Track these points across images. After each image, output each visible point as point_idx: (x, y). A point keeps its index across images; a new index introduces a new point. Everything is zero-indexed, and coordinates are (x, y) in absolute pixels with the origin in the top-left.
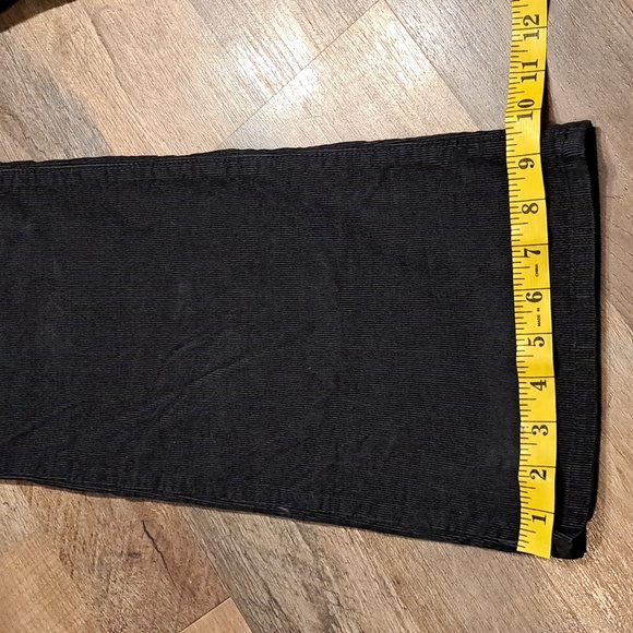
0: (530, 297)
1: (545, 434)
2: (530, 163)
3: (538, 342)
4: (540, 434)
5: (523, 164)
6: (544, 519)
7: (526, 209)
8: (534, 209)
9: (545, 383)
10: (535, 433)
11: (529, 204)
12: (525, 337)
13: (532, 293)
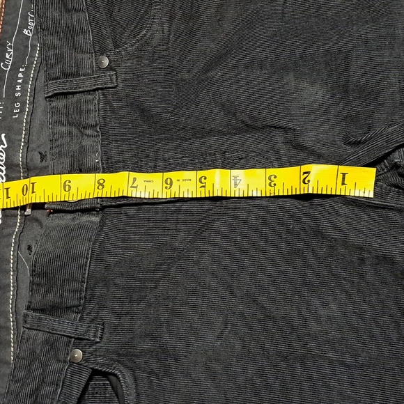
0: (169, 186)
1: (275, 177)
2: (67, 183)
3: (203, 181)
4: (276, 181)
5: (67, 188)
6: (344, 175)
7: (101, 187)
8: (101, 182)
9: (235, 177)
10: (275, 185)
11: (97, 185)
12: (199, 190)
13: (165, 185)
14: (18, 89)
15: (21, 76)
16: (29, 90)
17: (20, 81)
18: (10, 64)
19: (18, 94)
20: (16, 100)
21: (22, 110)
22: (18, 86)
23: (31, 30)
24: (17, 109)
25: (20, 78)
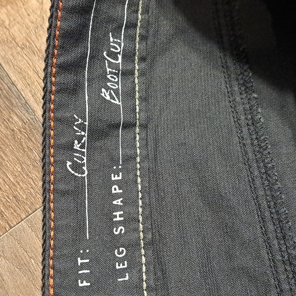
14: (118, 219)
15: (118, 191)
16: (141, 218)
17: (118, 202)
18: (85, 161)
19: (119, 230)
20: (116, 242)
21: (134, 264)
22: (118, 214)
23: (116, 91)
24: (121, 261)
25: (117, 196)
